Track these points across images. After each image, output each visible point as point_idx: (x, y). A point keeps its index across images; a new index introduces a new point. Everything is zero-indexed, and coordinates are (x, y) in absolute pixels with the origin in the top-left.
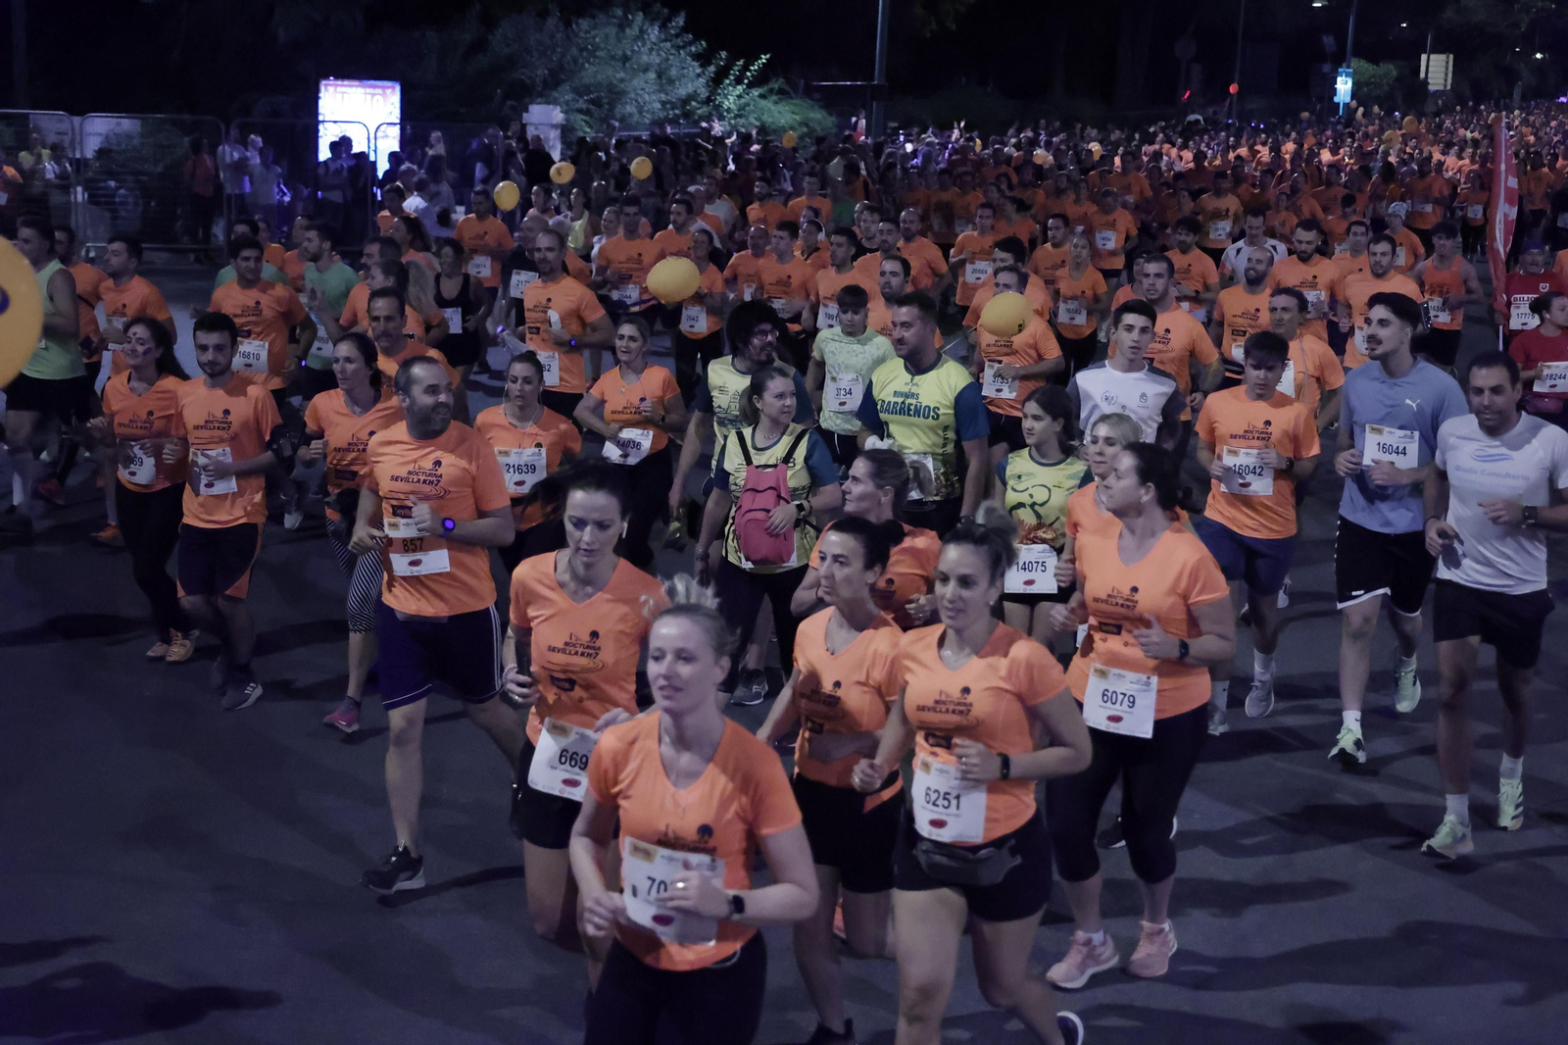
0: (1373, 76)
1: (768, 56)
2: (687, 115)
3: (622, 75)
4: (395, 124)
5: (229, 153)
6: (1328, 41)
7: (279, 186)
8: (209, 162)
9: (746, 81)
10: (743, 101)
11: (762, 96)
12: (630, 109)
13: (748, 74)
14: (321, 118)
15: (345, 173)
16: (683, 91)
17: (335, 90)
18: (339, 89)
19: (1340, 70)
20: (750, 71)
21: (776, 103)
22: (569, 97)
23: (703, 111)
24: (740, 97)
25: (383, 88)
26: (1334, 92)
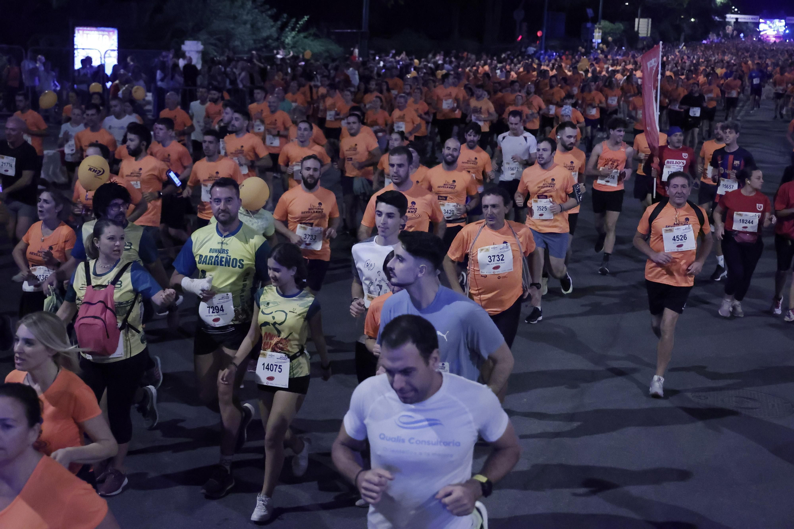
0: (612, 29)
1: (308, 17)
2: (267, 46)
3: (232, 26)
4: (115, 50)
5: (27, 65)
6: (590, 12)
7: (54, 82)
8: (16, 69)
9: (297, 29)
10: (295, 39)
11: (305, 37)
12: (237, 43)
13: (298, 26)
14: (75, 47)
15: (89, 76)
16: (265, 34)
17: (83, 33)
18: (85, 32)
19: (596, 26)
20: (299, 24)
21: (312, 41)
22: (205, 37)
23: (275, 44)
24: (294, 37)
25: (109, 32)
26: (593, 37)
